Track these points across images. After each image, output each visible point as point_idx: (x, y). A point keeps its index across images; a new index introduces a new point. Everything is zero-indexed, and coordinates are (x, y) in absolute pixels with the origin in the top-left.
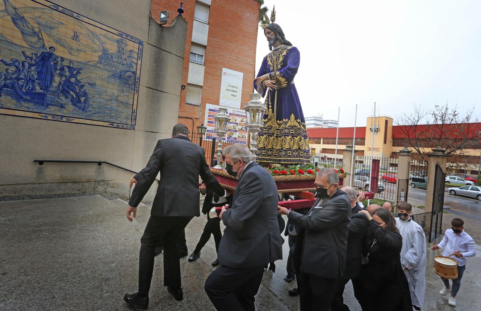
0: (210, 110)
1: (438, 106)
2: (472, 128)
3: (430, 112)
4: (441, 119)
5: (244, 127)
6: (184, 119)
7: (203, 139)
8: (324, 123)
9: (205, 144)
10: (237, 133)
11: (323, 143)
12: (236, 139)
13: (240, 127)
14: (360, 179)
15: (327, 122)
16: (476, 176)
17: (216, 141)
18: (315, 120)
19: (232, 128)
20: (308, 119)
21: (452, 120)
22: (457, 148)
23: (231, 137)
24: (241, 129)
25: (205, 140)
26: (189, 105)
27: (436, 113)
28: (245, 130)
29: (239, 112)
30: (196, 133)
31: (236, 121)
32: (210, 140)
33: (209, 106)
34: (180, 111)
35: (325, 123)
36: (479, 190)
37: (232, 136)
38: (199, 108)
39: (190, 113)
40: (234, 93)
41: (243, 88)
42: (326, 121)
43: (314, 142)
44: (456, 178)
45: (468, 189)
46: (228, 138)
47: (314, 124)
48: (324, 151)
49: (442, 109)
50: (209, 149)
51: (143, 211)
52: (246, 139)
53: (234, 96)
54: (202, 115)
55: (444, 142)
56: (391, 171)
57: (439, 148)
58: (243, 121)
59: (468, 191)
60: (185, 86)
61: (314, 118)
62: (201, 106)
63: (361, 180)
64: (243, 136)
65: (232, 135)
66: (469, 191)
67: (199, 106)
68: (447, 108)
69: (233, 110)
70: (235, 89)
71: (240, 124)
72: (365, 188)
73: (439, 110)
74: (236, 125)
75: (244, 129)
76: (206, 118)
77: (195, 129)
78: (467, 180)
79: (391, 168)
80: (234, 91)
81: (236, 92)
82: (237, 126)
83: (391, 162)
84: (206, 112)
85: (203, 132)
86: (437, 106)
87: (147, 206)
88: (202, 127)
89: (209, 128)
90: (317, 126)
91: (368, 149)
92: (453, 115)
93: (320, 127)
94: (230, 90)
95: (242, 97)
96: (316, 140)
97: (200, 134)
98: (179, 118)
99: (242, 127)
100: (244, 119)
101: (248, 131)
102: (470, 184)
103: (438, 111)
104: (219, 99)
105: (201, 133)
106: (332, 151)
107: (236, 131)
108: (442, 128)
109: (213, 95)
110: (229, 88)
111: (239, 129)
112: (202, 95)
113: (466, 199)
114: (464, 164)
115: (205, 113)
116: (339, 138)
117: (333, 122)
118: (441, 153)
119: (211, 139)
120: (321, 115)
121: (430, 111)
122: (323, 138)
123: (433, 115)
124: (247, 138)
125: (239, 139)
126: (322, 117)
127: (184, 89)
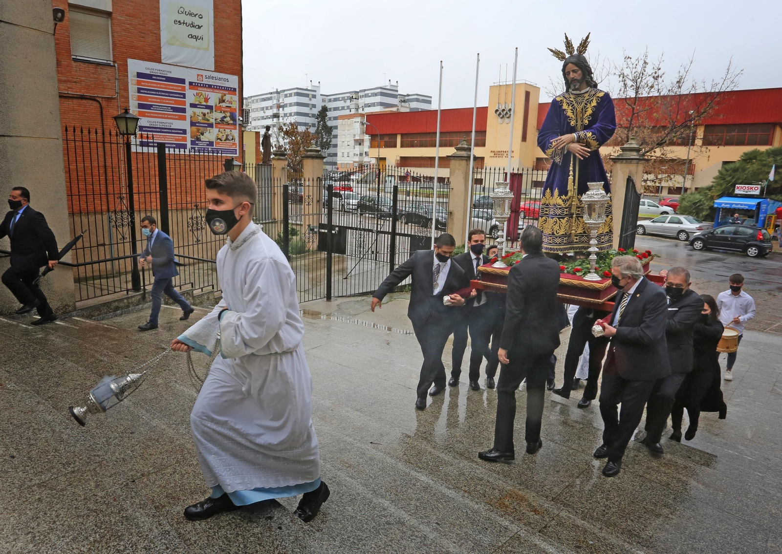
0: (140, 75)
1: (631, 58)
2: (685, 103)
3: (614, 71)
4: (632, 86)
5: (228, 114)
6: (75, 101)
7: (133, 149)
8: (402, 101)
9: (140, 161)
10: (212, 130)
11: (402, 146)
12: (211, 143)
13: (219, 115)
14: (481, 215)
15: (407, 98)
16: (677, 197)
17: (167, 152)
18: (382, 94)
19: (200, 118)
20: (366, 92)
21: (652, 87)
22: (657, 144)
23: (200, 140)
24: (222, 120)
25: (139, 149)
26: (82, 64)
27: (627, 72)
28: (232, 122)
29: (212, 78)
30: (114, 132)
31: (206, 100)
32: (151, 150)
33: (135, 66)
34: (60, 81)
35: (404, 101)
36: (681, 223)
37: (203, 138)
38: (109, 70)
39: (89, 86)
40: (195, 32)
41: (215, 17)
42: (405, 96)
43: (383, 143)
44: (646, 203)
45: (664, 222)
46: (193, 143)
47: (382, 104)
48: (405, 161)
49: (636, 65)
50: (152, 173)
51: (6, 336)
52: (234, 144)
53: (196, 38)
54: (120, 89)
55: (636, 132)
56: (533, 196)
57: (632, 144)
58: (224, 101)
59: (664, 225)
60: (62, 12)
61: (379, 90)
62: (116, 65)
63: (482, 218)
64: (227, 136)
65: (202, 134)
66: (666, 225)
67: (109, 65)
68: (645, 63)
69: (198, 75)
70: (197, 21)
71: (219, 109)
72: (490, 234)
73: (631, 66)
74: (208, 111)
75: (228, 119)
76: (132, 95)
77: (110, 123)
78: (662, 205)
79: (533, 191)
80: (193, 26)
81: (200, 27)
82: (212, 112)
83: (534, 179)
84: (129, 81)
85: (131, 130)
86: (629, 57)
87: (14, 323)
88: (124, 116)
89: (144, 122)
90: (387, 107)
91: (492, 154)
92: (654, 77)
93: (394, 109)
94: (184, 23)
95: (216, 42)
96: (386, 139)
97: (123, 134)
98: (63, 100)
99: (224, 115)
100: (225, 95)
101: (238, 125)
102: (667, 213)
103: (629, 69)
104: (160, 48)
105: (125, 132)
106: (428, 162)
107: (211, 126)
108: (635, 104)
109: (142, 35)
110: (182, 18)
111: (216, 120)
112: (113, 36)
113: (661, 241)
114: (667, 175)
115: (127, 83)
116: (441, 133)
117: (421, 98)
118: (635, 153)
119: (154, 146)
120: (395, 84)
121: (616, 68)
122: (402, 135)
123: (620, 76)
124: (237, 141)
125: (218, 143)
126: (397, 87)
127: (61, 20)
